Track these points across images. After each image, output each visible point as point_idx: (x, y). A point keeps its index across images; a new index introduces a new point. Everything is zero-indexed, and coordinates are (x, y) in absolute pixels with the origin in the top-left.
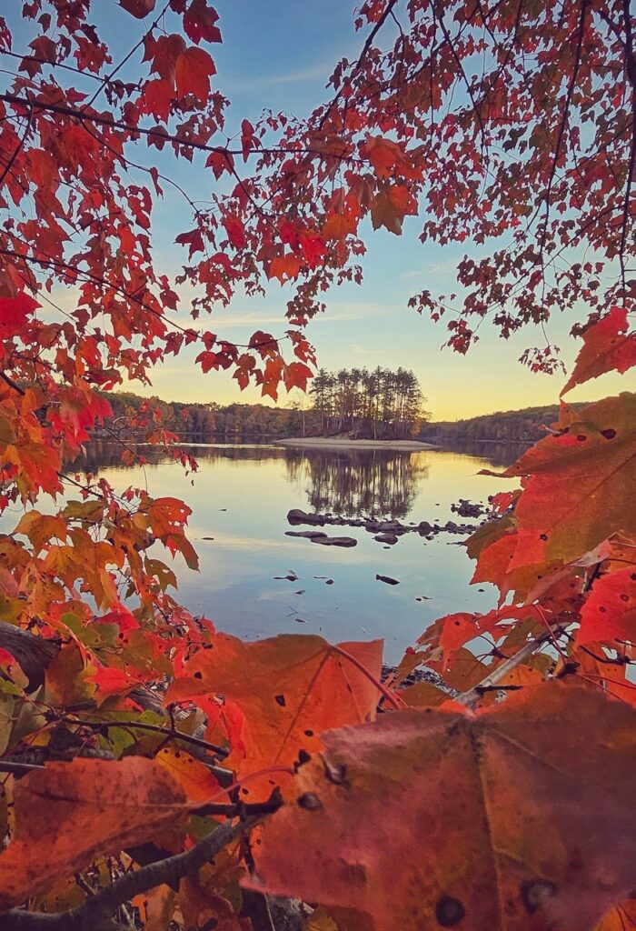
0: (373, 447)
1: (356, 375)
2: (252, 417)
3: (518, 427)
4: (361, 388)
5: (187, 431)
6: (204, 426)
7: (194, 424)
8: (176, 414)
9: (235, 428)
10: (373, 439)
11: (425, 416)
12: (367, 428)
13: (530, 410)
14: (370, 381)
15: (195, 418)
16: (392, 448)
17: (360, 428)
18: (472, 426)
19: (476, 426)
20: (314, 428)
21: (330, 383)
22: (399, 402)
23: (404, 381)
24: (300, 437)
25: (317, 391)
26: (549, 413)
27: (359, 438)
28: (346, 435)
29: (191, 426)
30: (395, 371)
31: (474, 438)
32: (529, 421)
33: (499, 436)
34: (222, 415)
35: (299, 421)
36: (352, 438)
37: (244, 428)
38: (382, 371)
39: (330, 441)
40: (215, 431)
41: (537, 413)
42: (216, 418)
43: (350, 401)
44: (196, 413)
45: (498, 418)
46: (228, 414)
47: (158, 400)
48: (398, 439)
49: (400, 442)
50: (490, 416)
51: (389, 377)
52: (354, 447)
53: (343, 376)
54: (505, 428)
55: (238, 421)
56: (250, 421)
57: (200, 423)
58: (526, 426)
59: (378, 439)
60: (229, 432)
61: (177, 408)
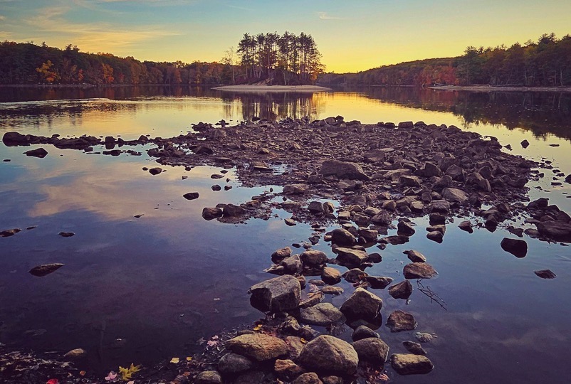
0: (283, 91)
1: (272, 38)
2: (209, 72)
3: (394, 76)
4: (275, 47)
5: (158, 83)
6: (172, 80)
7: (164, 78)
8: (149, 70)
9: (197, 80)
10: (283, 84)
11: (322, 68)
12: (280, 76)
13: (403, 63)
14: (282, 43)
15: (165, 73)
16: (297, 91)
17: (274, 77)
18: (366, 76)
19: (368, 76)
20: (241, 77)
21: (253, 44)
22: (301, 57)
23: (306, 42)
24: (232, 85)
25: (243, 50)
26: (415, 66)
27: (274, 83)
28: (264, 82)
29: (161, 79)
30: (298, 35)
31: (368, 84)
32: (402, 72)
33: (383, 82)
34: (186, 70)
35: (230, 73)
36: (269, 84)
37: (203, 80)
38: (289, 35)
39: (253, 87)
40: (181, 83)
41: (407, 66)
42: (182, 73)
43: (267, 57)
44: (165, 69)
45: (383, 70)
46: (191, 70)
47: (133, 60)
48: (301, 84)
49: (303, 87)
50: (378, 68)
51: (295, 40)
52: (270, 91)
53: (261, 39)
54: (387, 76)
55: (198, 75)
56: (208, 74)
57: (168, 77)
58: (399, 75)
59: (287, 85)
60: (192, 83)
61: (149, 65)
